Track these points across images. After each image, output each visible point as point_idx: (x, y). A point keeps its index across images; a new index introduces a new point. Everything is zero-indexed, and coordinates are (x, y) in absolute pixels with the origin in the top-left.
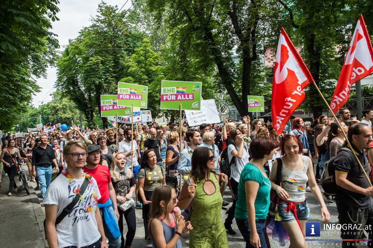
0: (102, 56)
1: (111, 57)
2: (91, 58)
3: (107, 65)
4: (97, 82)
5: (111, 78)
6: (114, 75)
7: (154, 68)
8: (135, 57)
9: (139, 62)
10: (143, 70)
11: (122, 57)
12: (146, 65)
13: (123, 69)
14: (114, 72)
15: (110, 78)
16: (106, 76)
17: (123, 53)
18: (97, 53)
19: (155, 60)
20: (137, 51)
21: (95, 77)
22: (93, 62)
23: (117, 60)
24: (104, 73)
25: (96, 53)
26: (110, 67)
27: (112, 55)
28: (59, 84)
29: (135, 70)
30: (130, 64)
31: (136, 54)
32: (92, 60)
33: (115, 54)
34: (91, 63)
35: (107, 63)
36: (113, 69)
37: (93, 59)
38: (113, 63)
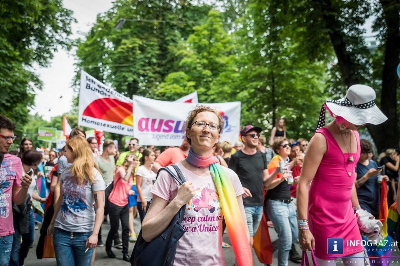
0: (141, 39)
1: (155, 39)
2: (124, 41)
3: (149, 53)
4: (130, 79)
5: (153, 73)
6: (158, 69)
7: (222, 60)
8: (194, 39)
9: (199, 49)
10: (205, 61)
11: (174, 41)
12: (210, 53)
13: (172, 60)
14: (159, 65)
15: (150, 74)
16: (145, 70)
17: (175, 36)
18: (135, 34)
19: (225, 47)
20: (197, 31)
21: (128, 72)
22: (128, 47)
23: (164, 45)
24: (143, 66)
25: (133, 34)
26: (152, 56)
27: (157, 37)
28: (76, 81)
29: (191, 62)
30: (184, 52)
31: (196, 35)
32: (125, 44)
33: (162, 36)
34: (123, 49)
35: (149, 49)
36: (157, 59)
37: (128, 43)
38: (158, 50)
